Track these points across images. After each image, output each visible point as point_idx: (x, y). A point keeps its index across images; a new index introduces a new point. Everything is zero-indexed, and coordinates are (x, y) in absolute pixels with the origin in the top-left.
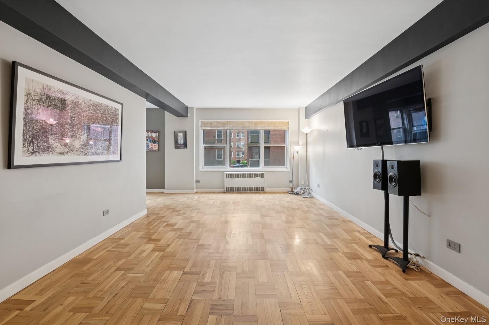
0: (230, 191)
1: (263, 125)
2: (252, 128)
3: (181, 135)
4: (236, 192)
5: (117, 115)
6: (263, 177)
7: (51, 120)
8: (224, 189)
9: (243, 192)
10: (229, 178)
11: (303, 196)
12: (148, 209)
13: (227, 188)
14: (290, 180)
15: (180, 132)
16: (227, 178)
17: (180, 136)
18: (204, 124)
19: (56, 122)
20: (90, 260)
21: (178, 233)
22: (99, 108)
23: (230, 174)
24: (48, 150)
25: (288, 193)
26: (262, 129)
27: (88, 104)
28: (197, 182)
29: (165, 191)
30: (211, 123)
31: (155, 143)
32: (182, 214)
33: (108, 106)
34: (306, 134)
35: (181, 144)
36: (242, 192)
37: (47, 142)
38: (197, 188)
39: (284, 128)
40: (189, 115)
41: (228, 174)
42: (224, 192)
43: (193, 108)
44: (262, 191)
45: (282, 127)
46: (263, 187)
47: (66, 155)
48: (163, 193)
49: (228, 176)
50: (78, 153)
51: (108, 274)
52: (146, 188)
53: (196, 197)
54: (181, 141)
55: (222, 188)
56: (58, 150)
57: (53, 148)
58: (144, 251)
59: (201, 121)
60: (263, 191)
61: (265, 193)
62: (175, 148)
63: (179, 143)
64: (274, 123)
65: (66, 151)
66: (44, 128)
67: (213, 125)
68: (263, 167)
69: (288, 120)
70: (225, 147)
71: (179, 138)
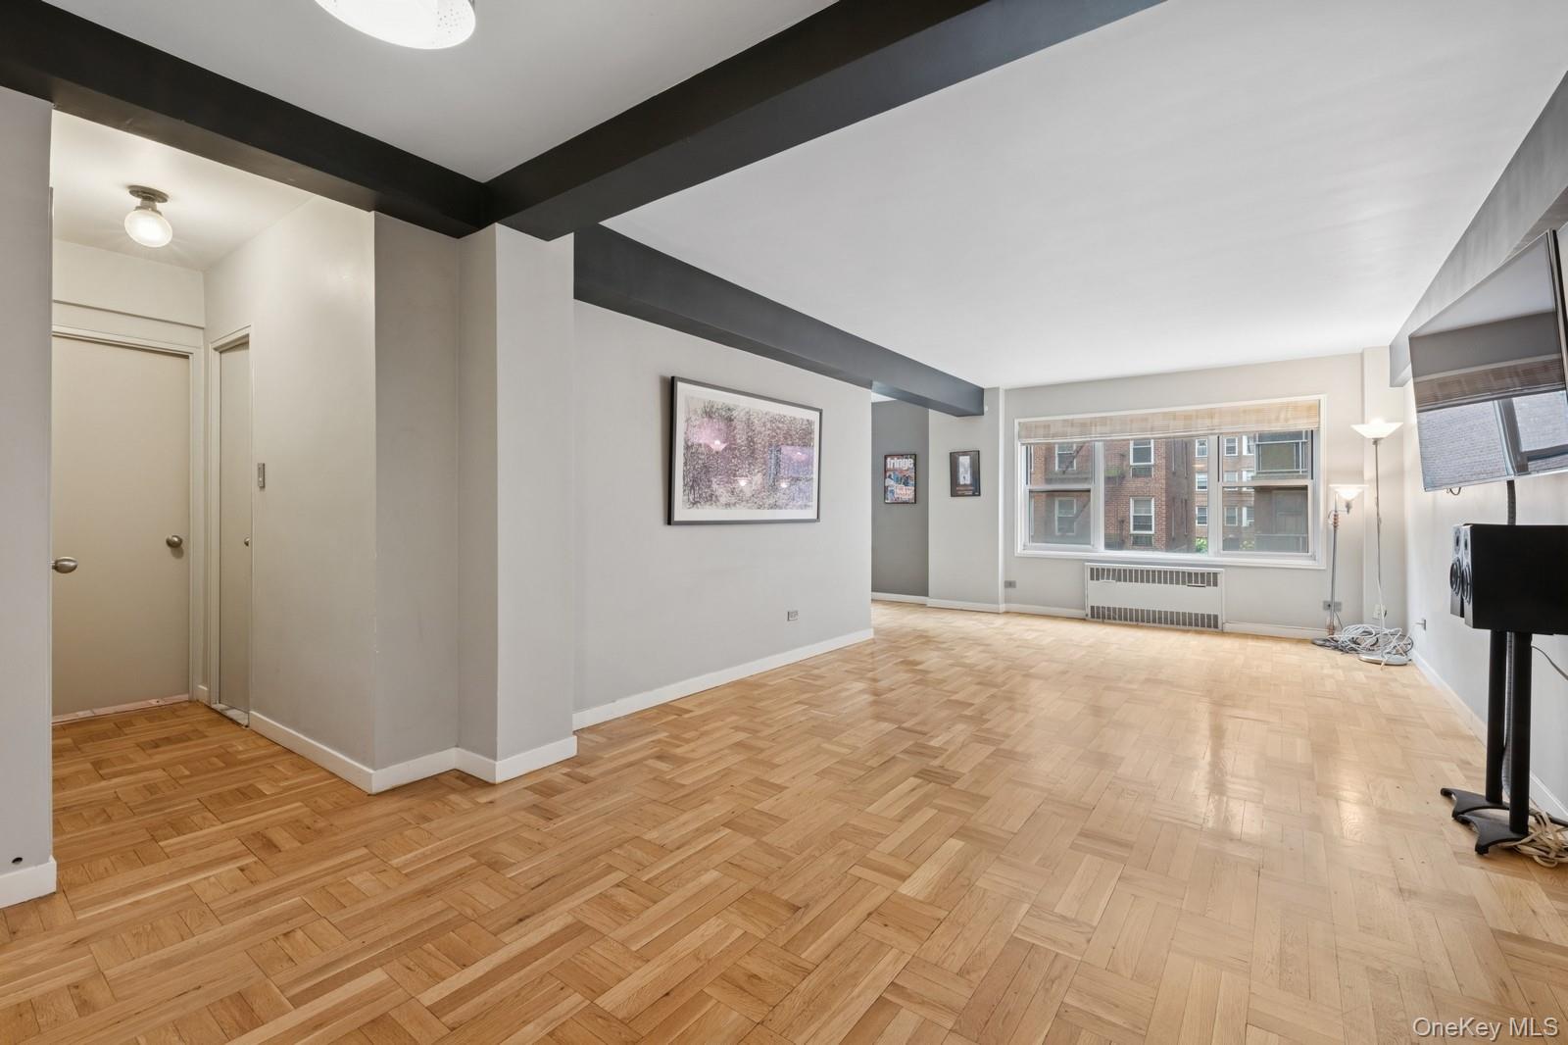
0: (1104, 618)
1: (1216, 421)
2: (1178, 431)
3: (965, 461)
4: (1123, 622)
5: (811, 433)
6: (1215, 584)
7: (718, 442)
8: (1084, 609)
9: (1145, 624)
10: (1098, 579)
11: (1364, 657)
12: (877, 631)
13: (1092, 608)
14: (1325, 602)
15: (965, 453)
16: (1092, 579)
17: (964, 465)
18: (1027, 430)
19: (723, 446)
20: (765, 685)
21: (919, 677)
22: (781, 425)
23: (1103, 570)
24: (711, 500)
25: (1314, 644)
26: (1215, 434)
27: (763, 420)
28: (1009, 584)
29: (929, 601)
30: (1047, 426)
31: (906, 484)
32: (945, 649)
33: (795, 419)
34: (1376, 442)
35: (965, 485)
36: (1141, 624)
37: (710, 487)
38: (1007, 601)
39: (1302, 425)
40: (986, 408)
41: (1097, 569)
42: (1084, 620)
43: (996, 390)
44: (1212, 629)
45: (1291, 422)
46: (1216, 617)
47: (733, 508)
48: (923, 605)
49: (1097, 574)
50: (749, 505)
51: (786, 704)
52: (873, 591)
53: (999, 621)
54: (965, 478)
55: (1077, 608)
56: (723, 500)
57: (716, 497)
58: (848, 690)
59: (1020, 423)
60: (1216, 626)
61: (1223, 633)
62: (952, 496)
63: (962, 482)
64: (1258, 411)
65: (733, 501)
66: (705, 467)
67: (1052, 431)
68: (1217, 554)
69: (1316, 397)
70: (1089, 491)
71: (961, 470)
